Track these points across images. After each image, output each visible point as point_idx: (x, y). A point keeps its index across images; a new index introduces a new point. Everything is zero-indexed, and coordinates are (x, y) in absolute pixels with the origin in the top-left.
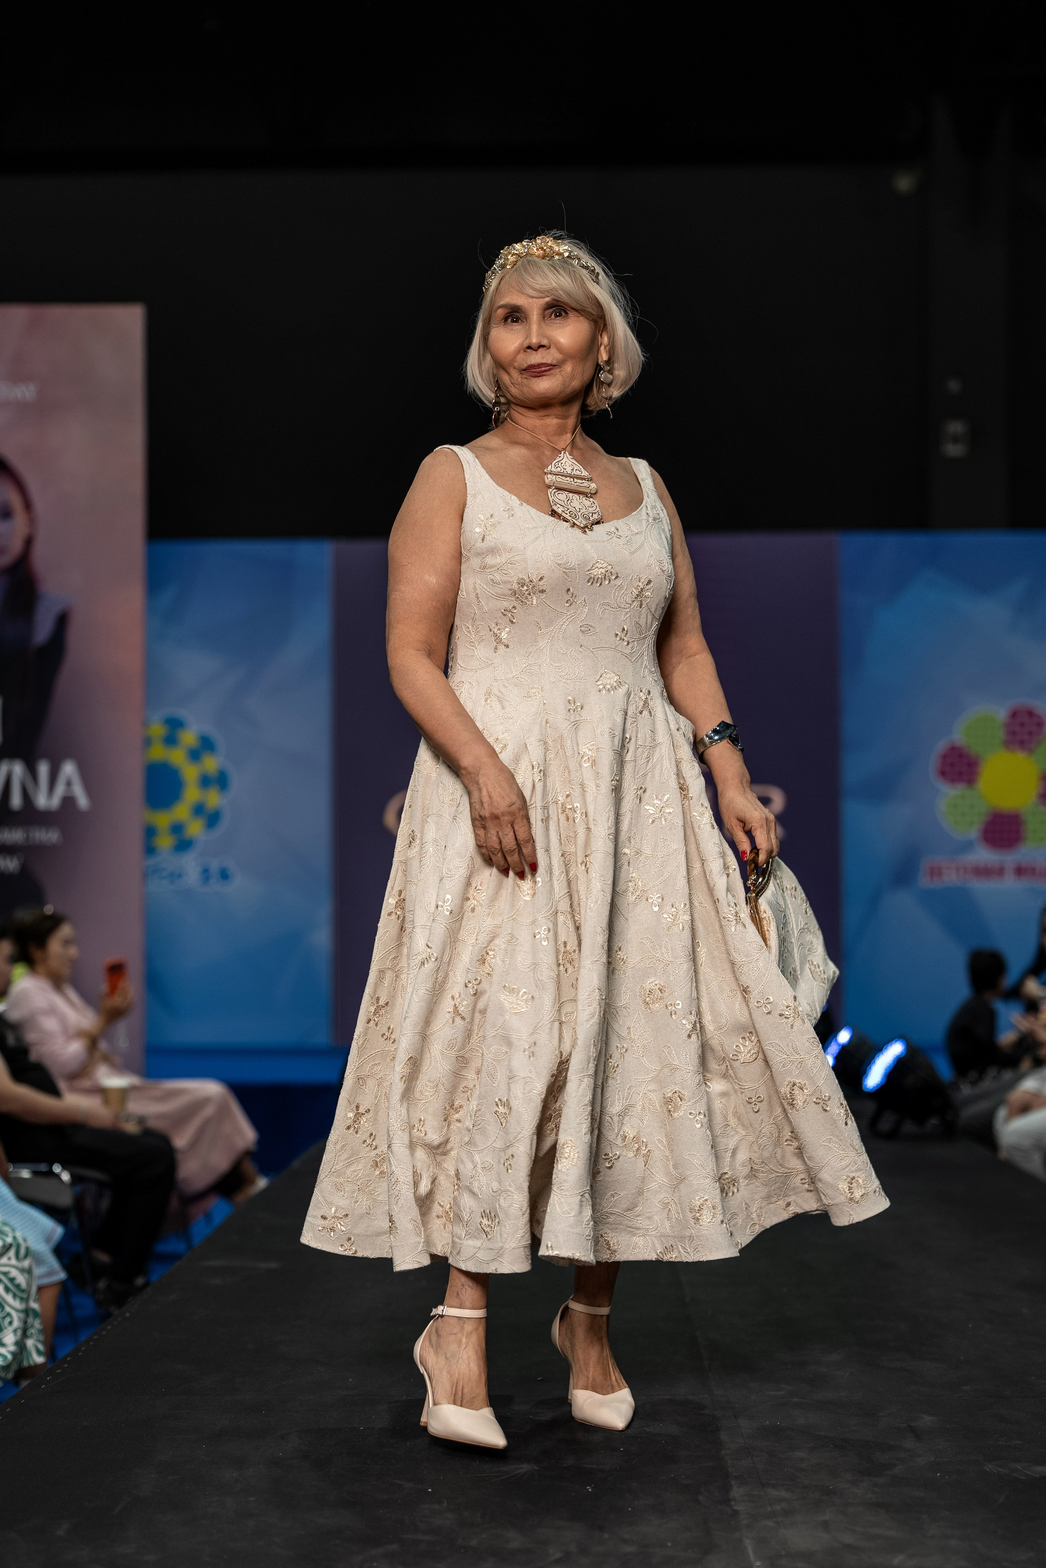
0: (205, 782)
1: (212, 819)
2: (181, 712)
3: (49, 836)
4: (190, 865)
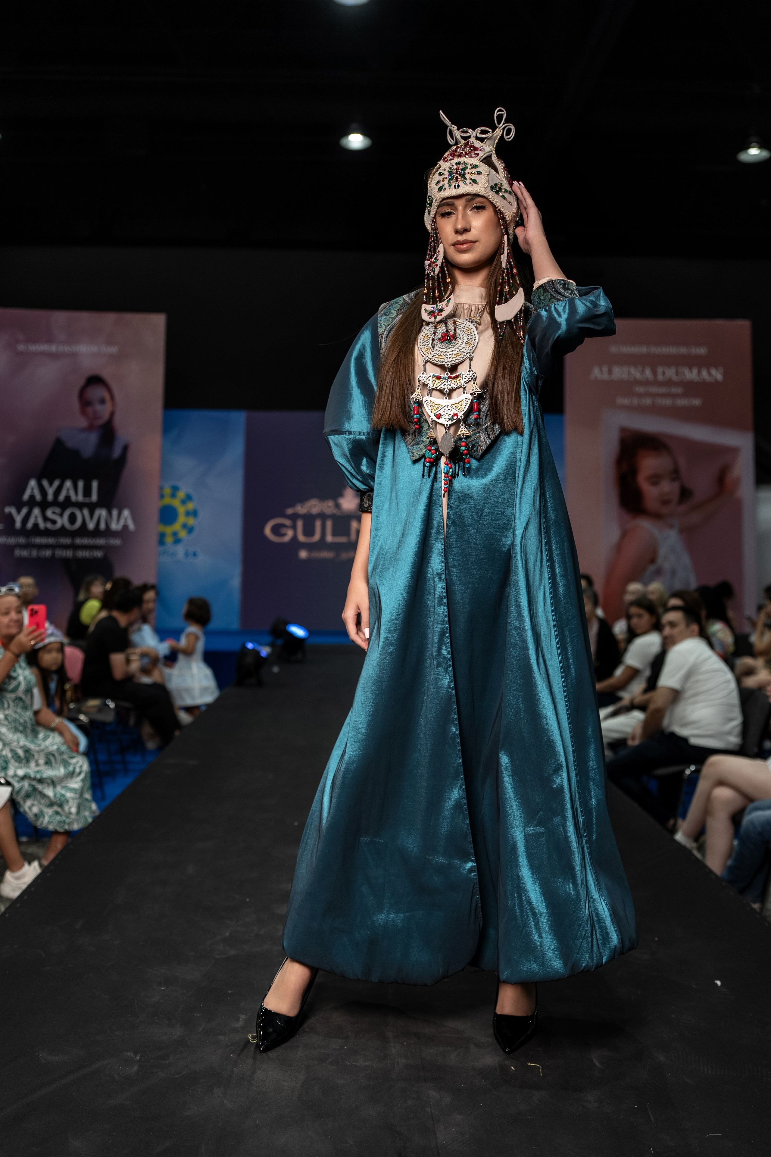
0: (188, 514)
1: (190, 530)
2: (179, 484)
3: (116, 542)
4: (180, 550)
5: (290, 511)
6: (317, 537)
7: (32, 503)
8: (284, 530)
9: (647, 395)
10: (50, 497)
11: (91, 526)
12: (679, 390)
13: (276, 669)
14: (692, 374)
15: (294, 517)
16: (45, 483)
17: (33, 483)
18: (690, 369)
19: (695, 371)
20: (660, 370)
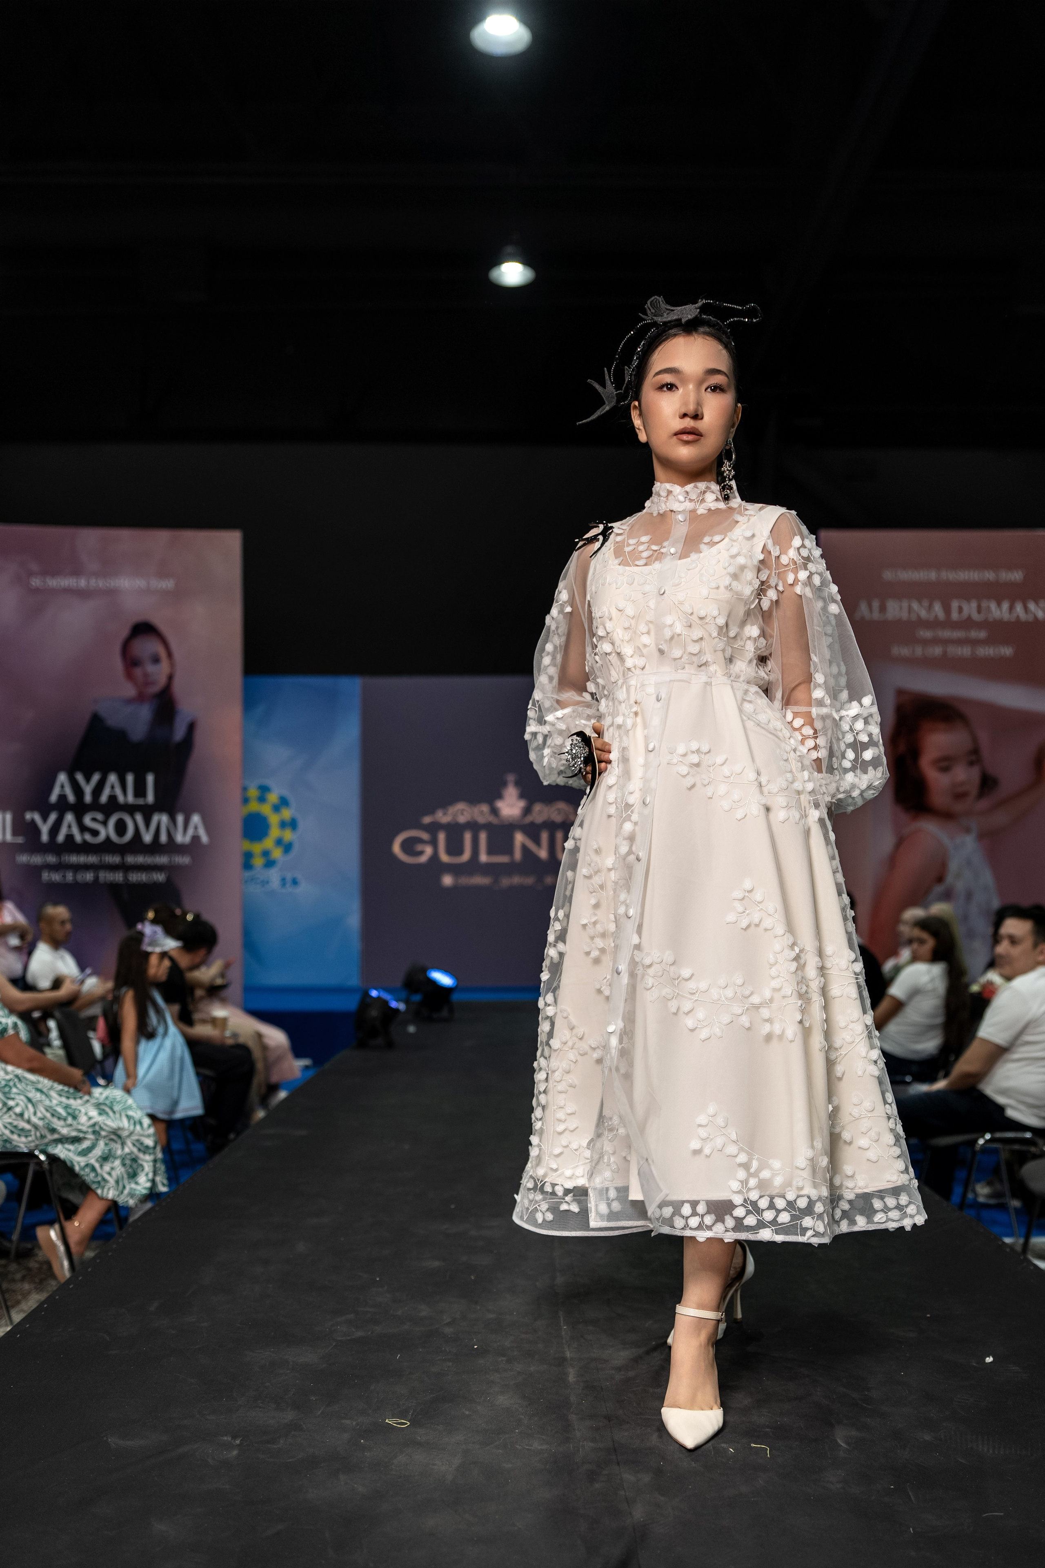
0: (283, 825)
1: (287, 848)
2: (269, 782)
3: (184, 860)
4: (274, 876)
5: (427, 820)
6: (466, 856)
7: (62, 806)
8: (419, 848)
9: (936, 641)
10: (88, 798)
11: (147, 838)
12: (982, 634)
13: (412, 1029)
14: (1001, 610)
15: (433, 829)
16: (80, 777)
17: (62, 777)
18: (999, 604)
19: (1005, 606)
20: (955, 604)
